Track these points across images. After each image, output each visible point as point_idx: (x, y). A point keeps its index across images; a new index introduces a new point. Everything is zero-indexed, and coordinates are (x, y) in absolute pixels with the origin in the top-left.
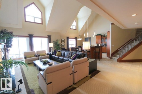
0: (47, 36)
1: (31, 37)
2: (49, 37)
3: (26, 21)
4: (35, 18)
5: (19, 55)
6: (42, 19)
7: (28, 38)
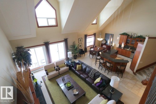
0: (64, 40)
1: (47, 45)
2: (66, 41)
3: (39, 27)
4: (48, 19)
5: (37, 64)
6: (56, 19)
7: (44, 47)
